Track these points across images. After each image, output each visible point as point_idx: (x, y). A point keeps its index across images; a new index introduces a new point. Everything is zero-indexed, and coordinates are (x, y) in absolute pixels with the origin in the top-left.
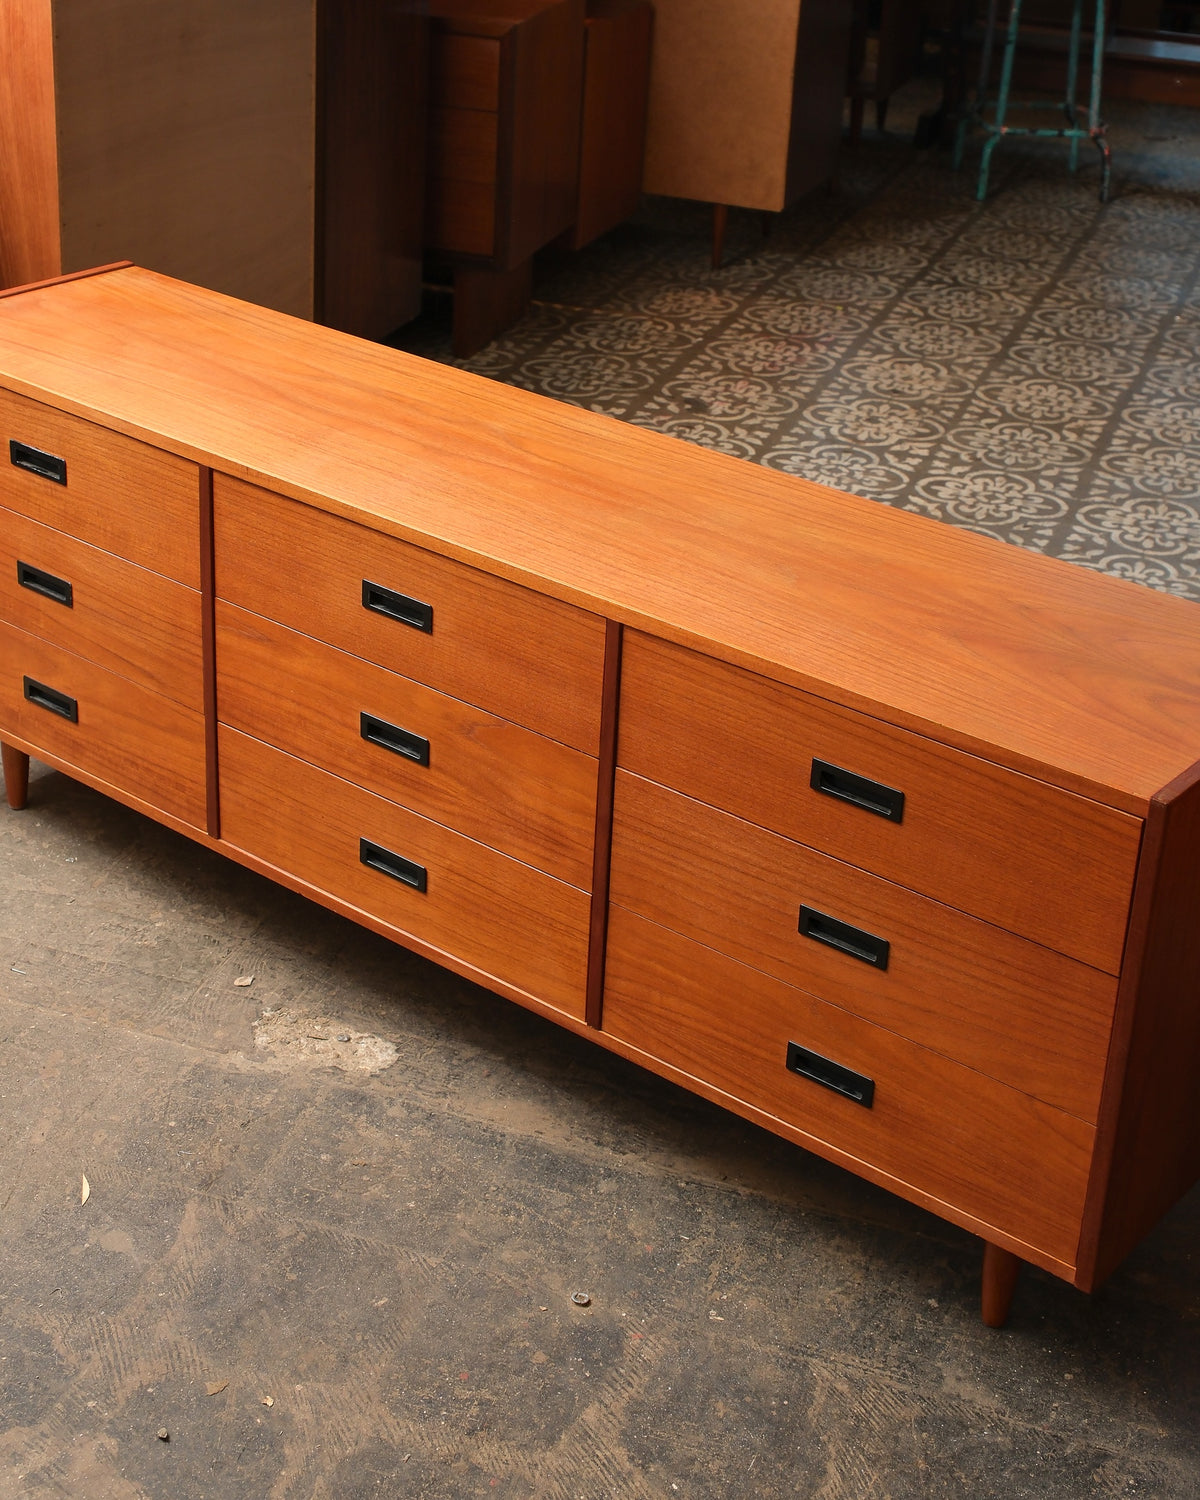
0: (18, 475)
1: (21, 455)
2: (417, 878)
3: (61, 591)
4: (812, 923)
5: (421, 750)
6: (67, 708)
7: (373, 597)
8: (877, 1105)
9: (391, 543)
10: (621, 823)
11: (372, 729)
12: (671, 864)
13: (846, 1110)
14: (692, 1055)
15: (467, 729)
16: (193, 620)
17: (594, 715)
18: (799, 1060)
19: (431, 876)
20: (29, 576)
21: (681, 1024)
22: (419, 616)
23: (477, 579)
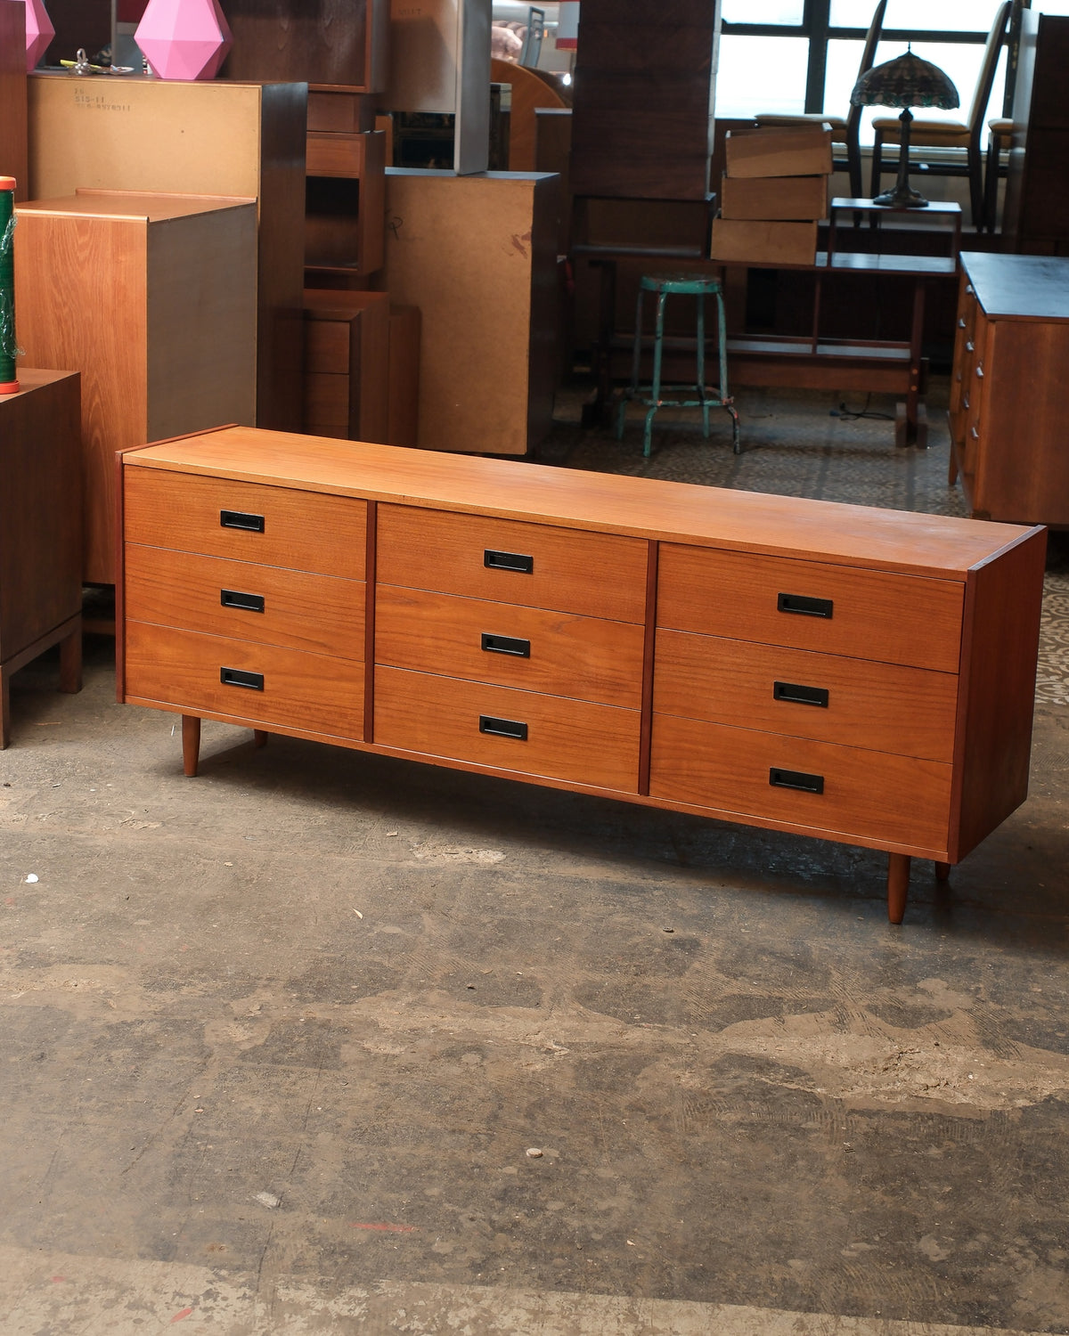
0: (226, 533)
1: (229, 519)
2: (520, 731)
3: (256, 604)
4: (782, 691)
5: (522, 648)
6: (256, 682)
7: (491, 559)
8: (825, 791)
9: (505, 523)
10: (660, 661)
11: (489, 642)
12: (692, 678)
13: (807, 800)
14: (709, 794)
15: (556, 628)
16: (359, 601)
17: (642, 598)
18: (778, 778)
19: (530, 729)
20: (228, 598)
21: (701, 777)
22: (524, 564)
23: (563, 533)
